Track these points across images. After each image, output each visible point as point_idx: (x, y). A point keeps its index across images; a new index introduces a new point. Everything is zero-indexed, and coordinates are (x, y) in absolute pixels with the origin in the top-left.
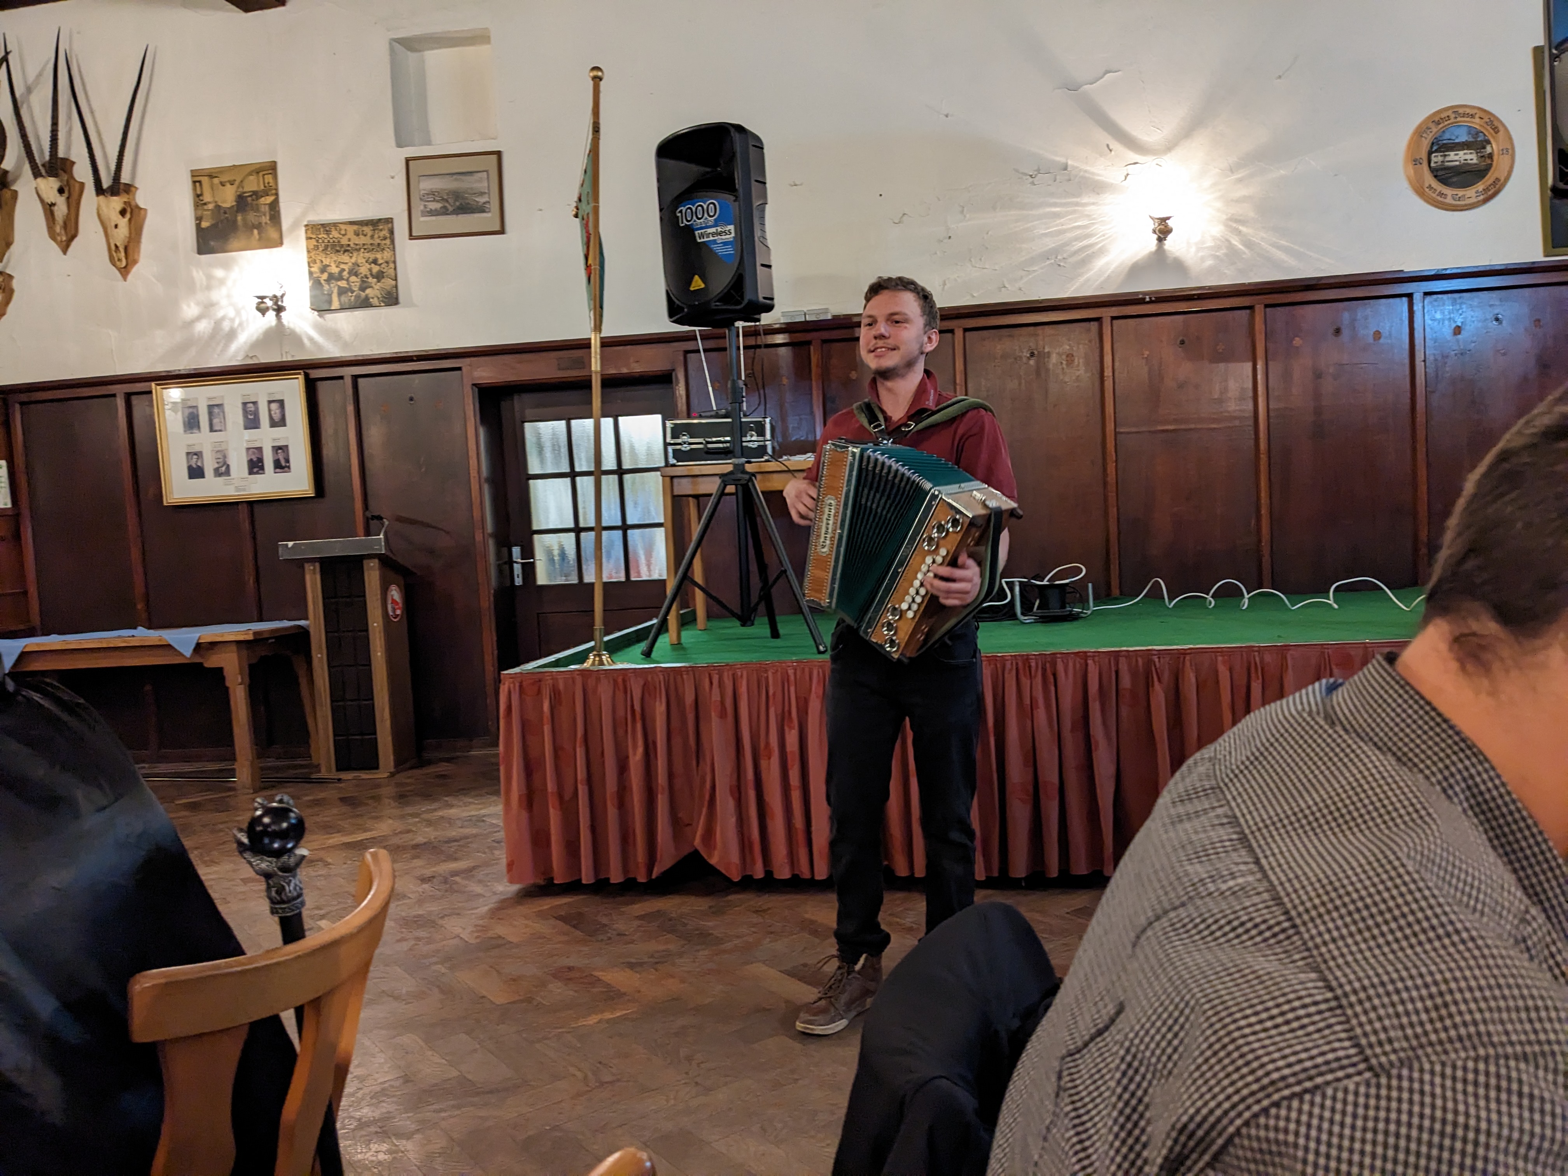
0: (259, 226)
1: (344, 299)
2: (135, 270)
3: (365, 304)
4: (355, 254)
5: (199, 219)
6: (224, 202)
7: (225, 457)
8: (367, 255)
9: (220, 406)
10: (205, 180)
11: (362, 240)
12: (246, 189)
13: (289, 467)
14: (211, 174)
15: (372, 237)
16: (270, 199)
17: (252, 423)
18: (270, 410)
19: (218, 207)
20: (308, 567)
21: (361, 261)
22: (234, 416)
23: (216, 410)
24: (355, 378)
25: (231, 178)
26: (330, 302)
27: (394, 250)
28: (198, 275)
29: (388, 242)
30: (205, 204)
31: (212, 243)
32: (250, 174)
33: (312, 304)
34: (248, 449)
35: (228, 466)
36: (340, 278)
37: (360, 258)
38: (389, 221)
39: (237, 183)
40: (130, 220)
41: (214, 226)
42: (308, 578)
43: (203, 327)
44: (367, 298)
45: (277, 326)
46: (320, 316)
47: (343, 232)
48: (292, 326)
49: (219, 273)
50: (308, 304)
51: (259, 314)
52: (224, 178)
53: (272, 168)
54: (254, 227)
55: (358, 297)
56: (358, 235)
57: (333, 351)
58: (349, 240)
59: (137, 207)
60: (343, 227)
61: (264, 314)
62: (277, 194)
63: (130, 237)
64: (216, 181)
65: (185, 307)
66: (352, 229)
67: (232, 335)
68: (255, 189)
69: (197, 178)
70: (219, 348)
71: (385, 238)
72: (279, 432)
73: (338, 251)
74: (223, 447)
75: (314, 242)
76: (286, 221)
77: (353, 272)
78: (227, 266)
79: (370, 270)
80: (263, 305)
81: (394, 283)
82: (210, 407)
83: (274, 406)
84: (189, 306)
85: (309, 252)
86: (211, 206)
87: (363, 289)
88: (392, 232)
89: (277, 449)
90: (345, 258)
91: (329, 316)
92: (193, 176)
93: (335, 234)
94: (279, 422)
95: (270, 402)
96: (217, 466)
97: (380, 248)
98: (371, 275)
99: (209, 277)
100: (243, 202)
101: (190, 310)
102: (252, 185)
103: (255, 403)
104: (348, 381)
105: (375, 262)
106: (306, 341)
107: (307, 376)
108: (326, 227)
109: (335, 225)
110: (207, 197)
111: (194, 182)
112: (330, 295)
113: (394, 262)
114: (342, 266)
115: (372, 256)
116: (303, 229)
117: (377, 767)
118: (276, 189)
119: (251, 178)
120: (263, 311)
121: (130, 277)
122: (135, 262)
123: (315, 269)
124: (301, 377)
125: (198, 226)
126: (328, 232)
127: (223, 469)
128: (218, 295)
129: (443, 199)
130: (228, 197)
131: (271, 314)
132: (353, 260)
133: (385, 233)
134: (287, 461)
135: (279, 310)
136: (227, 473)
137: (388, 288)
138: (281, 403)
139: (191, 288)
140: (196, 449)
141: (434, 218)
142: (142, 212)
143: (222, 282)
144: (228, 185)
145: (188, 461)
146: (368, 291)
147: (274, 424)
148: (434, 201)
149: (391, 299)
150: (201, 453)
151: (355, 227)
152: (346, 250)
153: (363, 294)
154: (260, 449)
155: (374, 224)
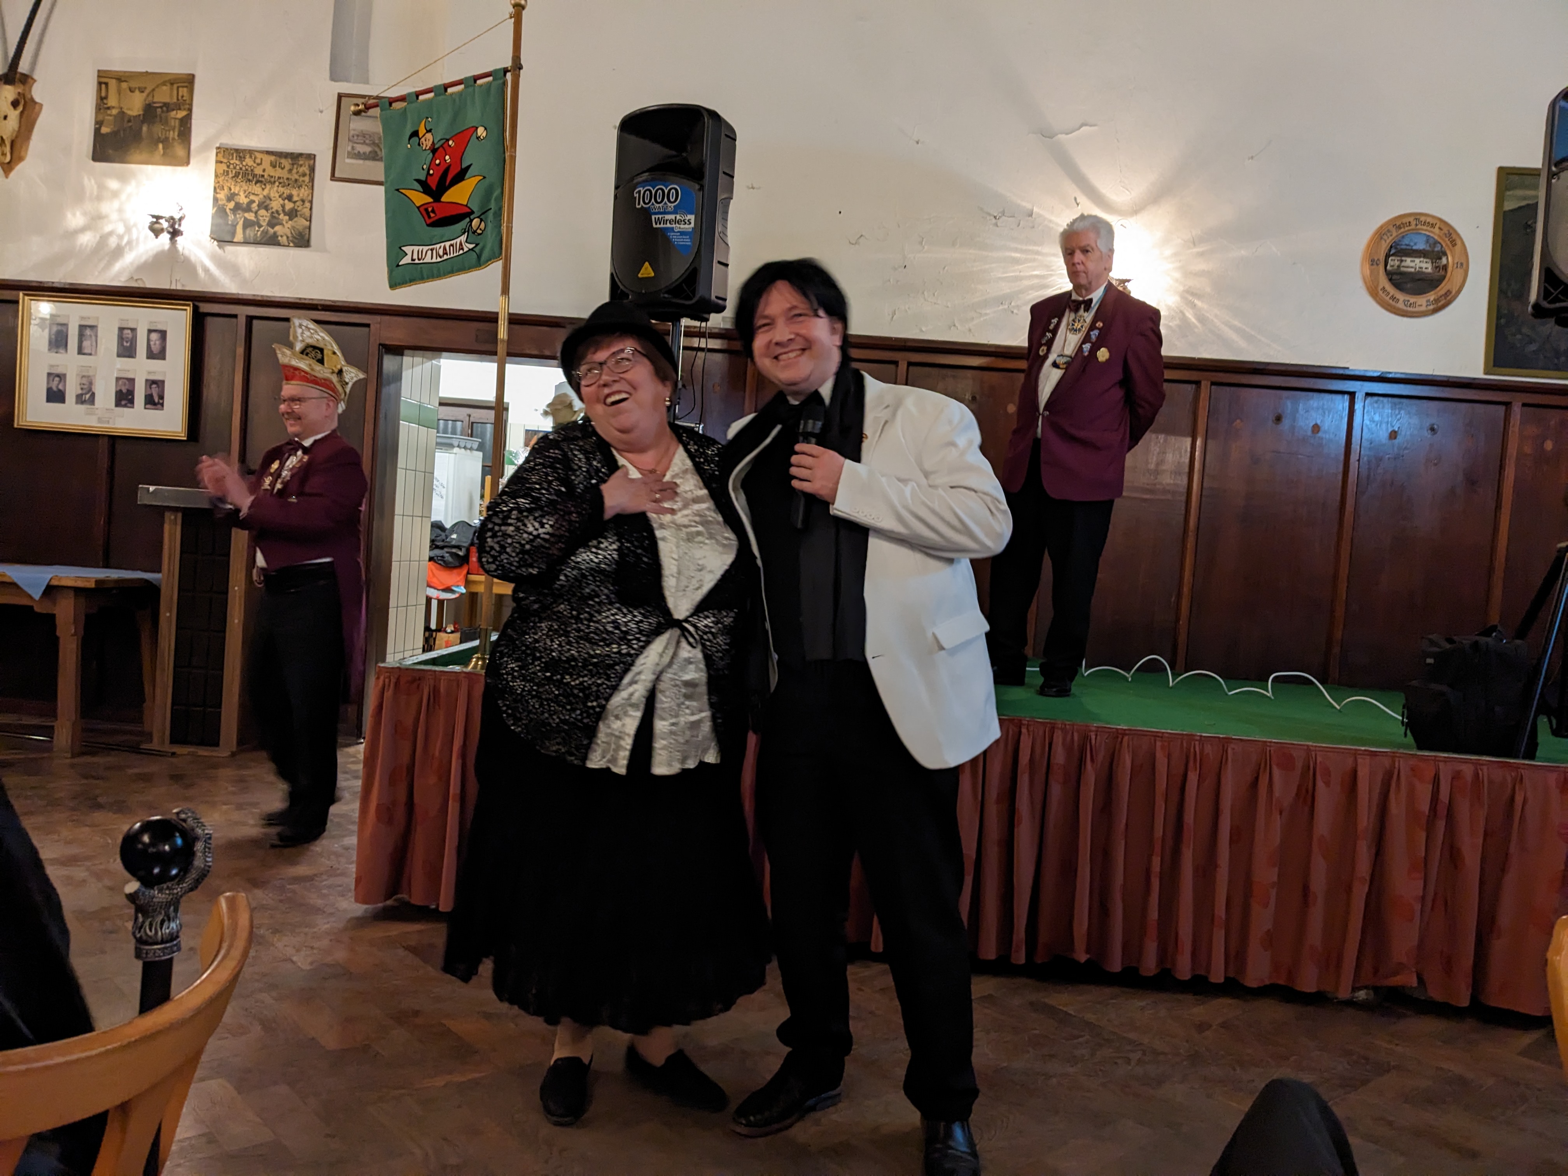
0: (165, 141)
1: (250, 232)
2: (19, 168)
3: (272, 241)
4: (268, 186)
5: (99, 124)
6: (129, 109)
7: (91, 383)
8: (281, 189)
9: (93, 327)
10: (113, 83)
11: (278, 173)
12: (155, 100)
13: (162, 405)
14: (121, 78)
15: (290, 171)
16: (181, 114)
17: (127, 349)
18: (149, 340)
19: (122, 113)
20: (169, 516)
21: (274, 194)
22: (108, 341)
23: (88, 332)
24: (250, 319)
25: (143, 85)
26: (234, 234)
27: (313, 189)
28: (90, 184)
29: (307, 179)
30: (108, 108)
31: (110, 151)
32: (164, 84)
33: (212, 232)
34: (118, 379)
35: (93, 395)
36: (248, 209)
37: (274, 191)
38: (311, 157)
39: (147, 91)
40: (22, 113)
41: (115, 133)
42: (167, 527)
43: (87, 239)
44: (275, 235)
45: (169, 249)
46: (220, 247)
47: (258, 161)
48: (186, 252)
49: (113, 184)
50: (209, 233)
51: (152, 235)
52: (133, 84)
53: (189, 81)
54: (159, 140)
55: (265, 233)
56: (274, 167)
57: (229, 286)
58: (264, 170)
59: (32, 100)
60: (259, 156)
61: (157, 236)
62: (190, 110)
63: (19, 131)
64: (124, 85)
65: (69, 215)
66: (268, 159)
67: (118, 252)
68: (167, 100)
69: (104, 80)
70: (102, 265)
71: (304, 175)
72: (156, 365)
73: (249, 180)
74: (91, 374)
75: (224, 167)
76: (197, 139)
77: (264, 205)
78: (123, 179)
79: (283, 206)
80: (157, 226)
81: (308, 223)
82: (82, 328)
83: (154, 336)
84: (74, 215)
85: (216, 176)
86: (114, 112)
87: (272, 225)
88: (312, 169)
89: (151, 383)
90: (257, 189)
91: (230, 248)
92: (99, 76)
93: (249, 161)
94: (157, 354)
95: (150, 331)
96: (80, 392)
97: (297, 184)
98: (284, 211)
99: (101, 187)
100: (150, 113)
101: (75, 219)
102: (164, 96)
103: (133, 330)
104: (242, 321)
105: (290, 198)
106: (200, 271)
107: (196, 310)
108: (240, 153)
109: (251, 152)
110: (112, 101)
111: (100, 84)
112: (234, 226)
113: (311, 202)
114: (252, 197)
115: (287, 192)
116: (215, 151)
117: (216, 744)
118: (191, 105)
119: (164, 88)
120: (157, 232)
121: (12, 175)
122: (21, 159)
123: (222, 196)
124: (189, 309)
125: (97, 132)
126: (242, 159)
127: (88, 396)
128: (108, 207)
129: (374, 143)
130: (135, 105)
131: (165, 237)
132: (266, 192)
133: (305, 169)
134: (162, 397)
135: (175, 233)
136: (92, 401)
137: (301, 228)
138: (163, 334)
139: (79, 197)
140: (59, 371)
141: (361, 162)
142: (37, 107)
143: (115, 194)
144: (137, 92)
145: (48, 383)
146: (278, 228)
147: (151, 355)
148: (364, 143)
149: (302, 240)
150: (65, 375)
151: (273, 158)
152: (260, 180)
153: (271, 231)
154: (132, 381)
155: (295, 157)
